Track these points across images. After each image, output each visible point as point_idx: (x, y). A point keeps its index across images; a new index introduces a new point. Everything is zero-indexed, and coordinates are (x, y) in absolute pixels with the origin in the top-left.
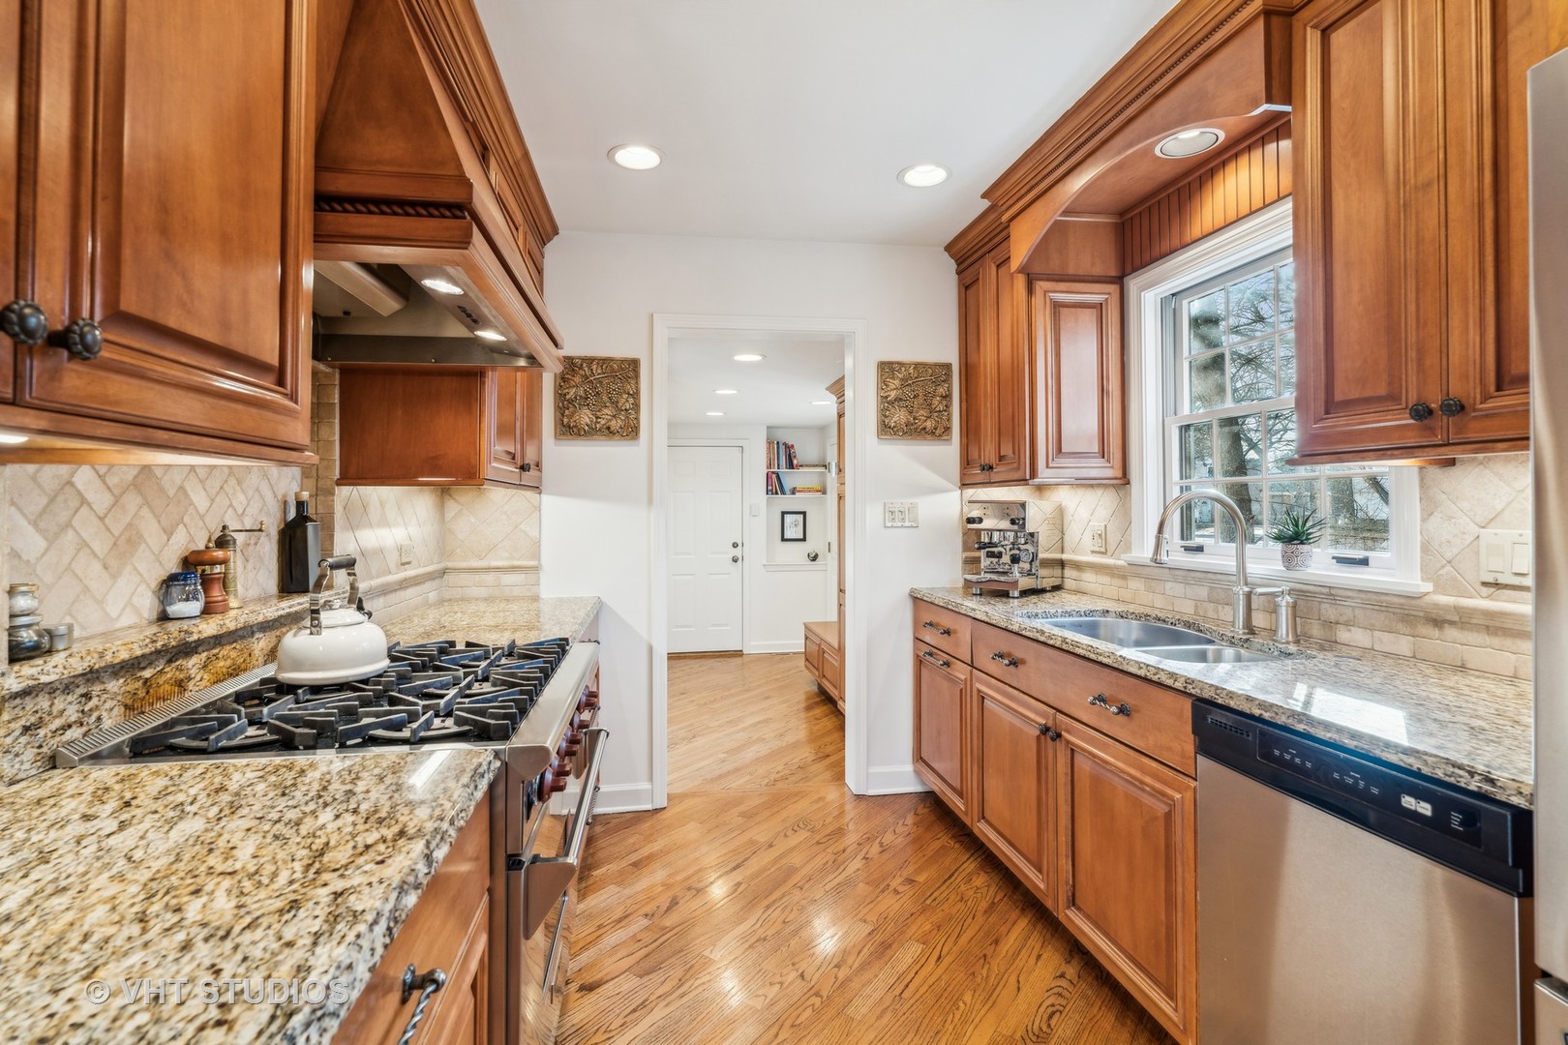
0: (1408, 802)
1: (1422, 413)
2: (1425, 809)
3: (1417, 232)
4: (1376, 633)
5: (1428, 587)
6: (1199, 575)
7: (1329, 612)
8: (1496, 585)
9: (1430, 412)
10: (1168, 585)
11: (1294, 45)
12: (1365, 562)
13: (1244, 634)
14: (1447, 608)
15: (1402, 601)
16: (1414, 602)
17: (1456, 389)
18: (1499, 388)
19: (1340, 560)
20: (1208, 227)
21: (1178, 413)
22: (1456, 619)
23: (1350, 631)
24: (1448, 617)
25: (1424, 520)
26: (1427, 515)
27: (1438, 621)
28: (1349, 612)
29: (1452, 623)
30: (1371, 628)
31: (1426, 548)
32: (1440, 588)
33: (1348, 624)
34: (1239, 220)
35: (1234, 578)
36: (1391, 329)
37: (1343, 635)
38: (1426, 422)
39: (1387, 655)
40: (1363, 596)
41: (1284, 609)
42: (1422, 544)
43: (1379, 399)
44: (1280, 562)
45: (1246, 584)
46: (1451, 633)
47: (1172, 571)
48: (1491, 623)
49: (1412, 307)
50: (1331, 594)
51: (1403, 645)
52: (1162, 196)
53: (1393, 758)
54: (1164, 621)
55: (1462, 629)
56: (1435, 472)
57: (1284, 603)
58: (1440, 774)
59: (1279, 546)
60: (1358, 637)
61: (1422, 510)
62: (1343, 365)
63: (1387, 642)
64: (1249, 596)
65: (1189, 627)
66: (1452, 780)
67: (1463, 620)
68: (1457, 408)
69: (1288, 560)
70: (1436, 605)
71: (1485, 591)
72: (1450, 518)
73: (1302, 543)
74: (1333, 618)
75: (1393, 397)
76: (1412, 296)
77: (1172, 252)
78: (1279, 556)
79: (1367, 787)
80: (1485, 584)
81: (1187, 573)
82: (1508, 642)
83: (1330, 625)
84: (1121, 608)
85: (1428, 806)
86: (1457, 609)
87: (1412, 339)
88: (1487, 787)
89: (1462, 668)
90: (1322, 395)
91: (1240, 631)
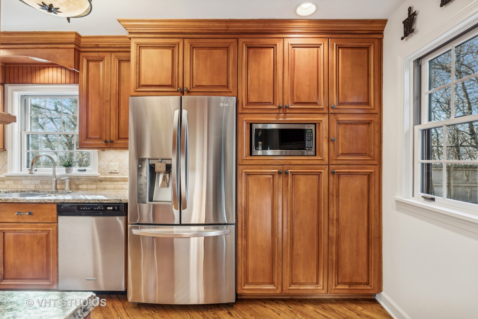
0: (108, 208)
1: (106, 142)
2: (111, 208)
3: (106, 109)
4: (88, 185)
5: (99, 174)
6: (37, 177)
7: (77, 182)
8: (112, 173)
9: (107, 142)
10: (24, 182)
11: (80, 59)
12: (85, 170)
13: (55, 190)
14: (103, 178)
15: (94, 178)
16: (97, 177)
17: (112, 138)
18: (118, 139)
19: (79, 170)
20: (42, 81)
21: (26, 130)
22: (105, 180)
23: (82, 186)
24: (103, 180)
25: (99, 161)
26: (99, 160)
27: (101, 181)
28: (82, 182)
29: (104, 181)
30: (87, 184)
31: (99, 167)
32: (101, 174)
33: (82, 184)
34: (53, 84)
35: (52, 177)
36: (100, 125)
37: (81, 187)
38: (107, 143)
39: (91, 189)
40: (86, 177)
41: (67, 182)
42: (98, 166)
43: (98, 138)
44: (65, 172)
45: (56, 178)
46: (103, 183)
47: (26, 177)
48: (111, 180)
49: (104, 122)
50: (78, 178)
51: (94, 187)
52: (24, 66)
53: (106, 202)
54: (25, 192)
55: (106, 182)
56: (101, 152)
57: (67, 181)
58: (114, 202)
59: (64, 168)
60: (84, 187)
61: (98, 159)
62: (90, 130)
63: (91, 187)
64: (56, 181)
65: (35, 192)
66: (115, 202)
67: (106, 180)
68: (112, 142)
69: (67, 171)
70: (101, 178)
71: (110, 174)
72: (104, 161)
73: (71, 167)
74: (78, 183)
75: (100, 138)
76: (104, 120)
77: (27, 83)
78: (65, 170)
79: (101, 208)
80: (109, 173)
81: (32, 177)
82: (113, 183)
83: (77, 185)
84: (5, 190)
85: (112, 208)
86: (105, 178)
87: (104, 128)
88: (120, 201)
89: (105, 189)
90: (85, 135)
91: (54, 190)
